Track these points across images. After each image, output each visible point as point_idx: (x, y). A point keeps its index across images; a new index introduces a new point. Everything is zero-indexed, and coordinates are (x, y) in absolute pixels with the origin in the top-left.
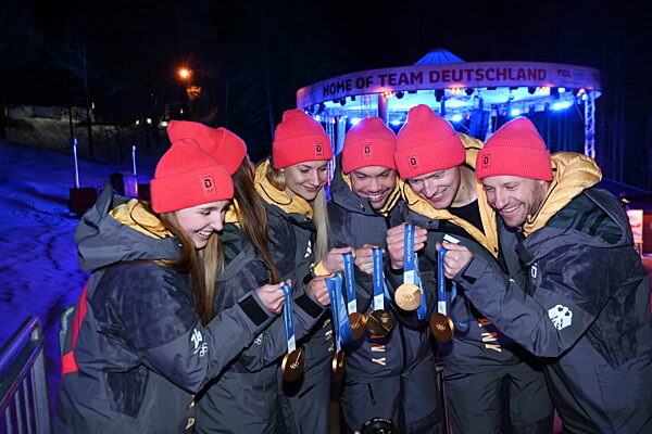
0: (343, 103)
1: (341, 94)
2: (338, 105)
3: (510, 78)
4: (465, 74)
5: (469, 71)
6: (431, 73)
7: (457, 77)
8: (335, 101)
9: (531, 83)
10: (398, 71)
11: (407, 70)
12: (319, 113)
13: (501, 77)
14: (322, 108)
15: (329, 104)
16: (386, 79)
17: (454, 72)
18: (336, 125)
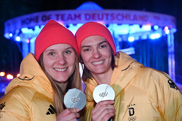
0: (34, 30)
1: (32, 24)
2: (31, 31)
3: (130, 20)
4: (105, 17)
5: (107, 15)
6: (86, 15)
7: (101, 17)
8: (29, 28)
9: (141, 22)
10: (67, 12)
11: (72, 12)
12: (19, 35)
13: (125, 19)
14: (20, 33)
15: (25, 30)
16: (60, 17)
17: (99, 15)
18: (29, 44)
